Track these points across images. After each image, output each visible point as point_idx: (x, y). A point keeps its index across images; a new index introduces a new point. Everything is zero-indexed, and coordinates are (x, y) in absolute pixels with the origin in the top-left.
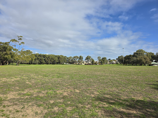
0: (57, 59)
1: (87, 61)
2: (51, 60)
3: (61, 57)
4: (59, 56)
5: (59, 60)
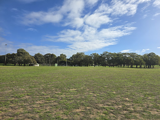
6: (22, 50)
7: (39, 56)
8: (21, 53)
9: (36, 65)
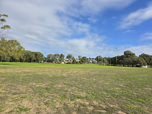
0: (34, 56)
1: (67, 59)
2: (26, 57)
3: (38, 54)
4: (37, 53)
5: (37, 58)
6: (129, 51)
7: (146, 57)
8: (129, 54)
9: (144, 67)
